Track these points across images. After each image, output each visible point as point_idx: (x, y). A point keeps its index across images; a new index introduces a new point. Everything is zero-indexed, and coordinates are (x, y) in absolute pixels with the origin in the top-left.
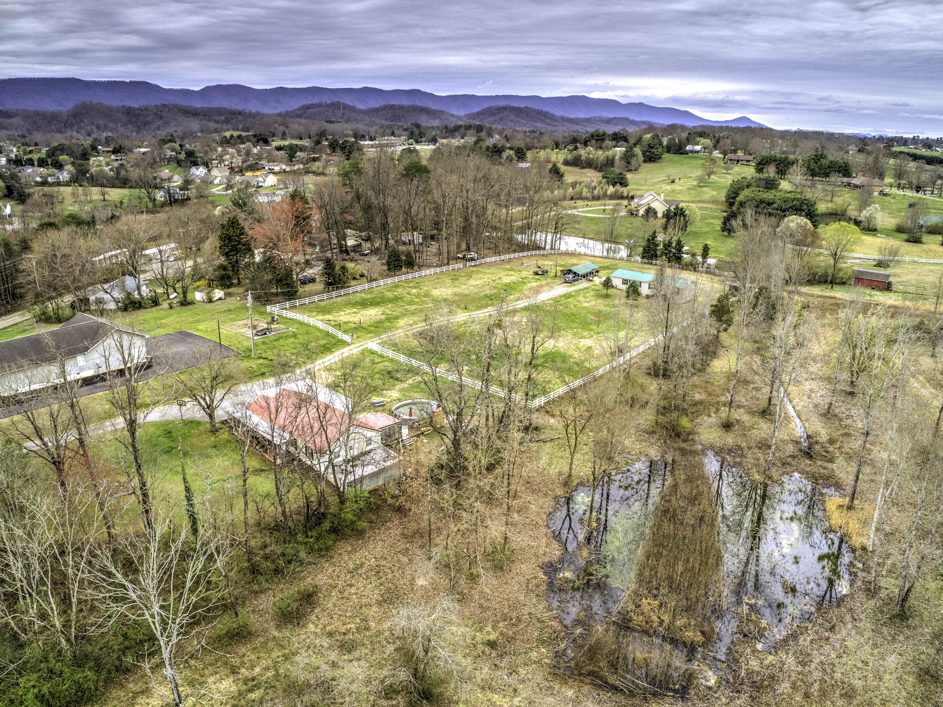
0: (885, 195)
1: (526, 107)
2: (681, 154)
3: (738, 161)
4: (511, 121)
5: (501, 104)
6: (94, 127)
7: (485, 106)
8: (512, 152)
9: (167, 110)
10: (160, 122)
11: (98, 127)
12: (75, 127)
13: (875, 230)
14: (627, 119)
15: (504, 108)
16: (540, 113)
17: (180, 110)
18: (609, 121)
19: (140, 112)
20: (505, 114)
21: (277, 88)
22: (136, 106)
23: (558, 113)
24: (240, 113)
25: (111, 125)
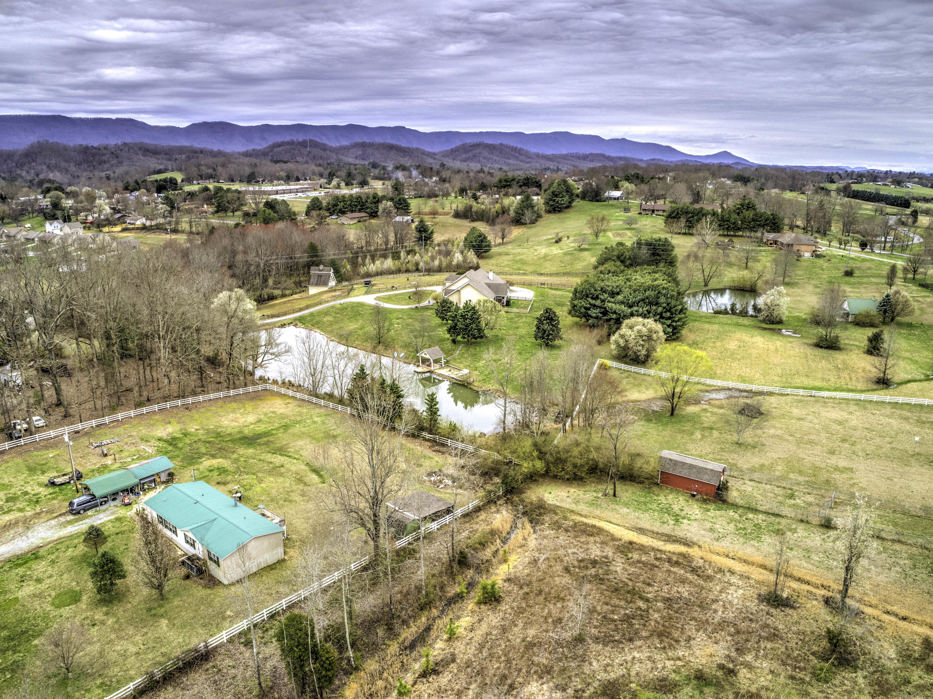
0: (819, 256)
1: (501, 144)
2: (598, 201)
3: (653, 211)
4: (484, 158)
5: (476, 140)
6: (44, 167)
7: (457, 143)
8: (390, 203)
9: (126, 149)
10: (114, 161)
11: (48, 167)
12: (25, 168)
13: (780, 322)
14: (603, 156)
15: (478, 145)
16: (514, 149)
17: (140, 149)
18: (585, 157)
19: (97, 151)
20: (478, 151)
21: (263, 125)
22: (96, 144)
23: (533, 149)
24: (202, 152)
25: (63, 164)
